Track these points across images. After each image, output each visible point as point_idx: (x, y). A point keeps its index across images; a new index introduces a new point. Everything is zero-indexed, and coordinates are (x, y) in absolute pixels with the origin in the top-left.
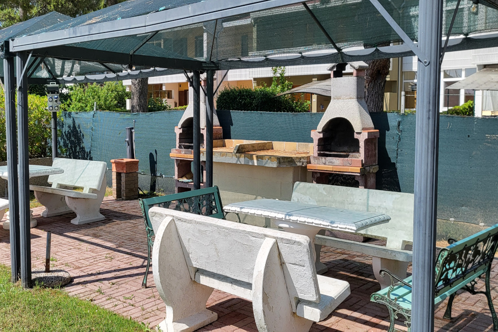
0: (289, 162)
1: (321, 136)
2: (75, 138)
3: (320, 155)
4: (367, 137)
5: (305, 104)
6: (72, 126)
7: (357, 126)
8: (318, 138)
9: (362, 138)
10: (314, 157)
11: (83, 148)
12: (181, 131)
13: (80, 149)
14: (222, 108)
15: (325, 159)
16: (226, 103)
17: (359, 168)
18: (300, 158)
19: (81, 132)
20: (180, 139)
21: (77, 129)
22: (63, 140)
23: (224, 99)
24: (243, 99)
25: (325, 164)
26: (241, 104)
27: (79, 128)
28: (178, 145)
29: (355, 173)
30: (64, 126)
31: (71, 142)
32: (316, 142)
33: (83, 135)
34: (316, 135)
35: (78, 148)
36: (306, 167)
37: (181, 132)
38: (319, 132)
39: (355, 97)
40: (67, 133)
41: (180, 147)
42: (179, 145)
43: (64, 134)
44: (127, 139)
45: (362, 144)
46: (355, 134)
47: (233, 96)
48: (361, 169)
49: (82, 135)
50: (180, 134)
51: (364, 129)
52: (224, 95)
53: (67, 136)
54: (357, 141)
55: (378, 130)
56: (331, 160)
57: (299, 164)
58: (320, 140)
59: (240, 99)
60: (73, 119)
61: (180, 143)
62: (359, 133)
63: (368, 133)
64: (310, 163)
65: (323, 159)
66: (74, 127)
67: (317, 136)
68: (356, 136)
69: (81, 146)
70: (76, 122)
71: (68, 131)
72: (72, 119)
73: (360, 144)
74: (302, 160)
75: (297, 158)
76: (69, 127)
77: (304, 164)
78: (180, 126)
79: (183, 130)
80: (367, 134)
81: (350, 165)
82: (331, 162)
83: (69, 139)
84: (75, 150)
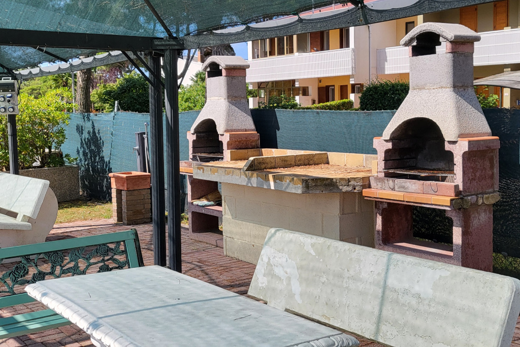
0: (326, 185)
1: (389, 146)
2: (95, 147)
3: (388, 175)
4: (467, 149)
5: (491, 99)
6: (92, 132)
7: (449, 131)
8: (385, 149)
9: (459, 150)
10: (377, 179)
11: (103, 157)
12: (194, 137)
13: (99, 159)
14: (368, 104)
15: (394, 182)
16: (372, 99)
17: (449, 199)
18: (349, 180)
19: (101, 139)
20: (194, 147)
21: (97, 135)
22: (82, 149)
23: (370, 95)
24: (396, 94)
25: (393, 189)
26: (393, 100)
27: (99, 133)
28: (191, 156)
29: (442, 206)
30: (84, 132)
31: (91, 151)
32: (381, 155)
33: (103, 143)
34: (382, 144)
35: (98, 158)
36: (362, 192)
37: (195, 139)
38: (386, 141)
39: (449, 85)
40: (86, 140)
41: (194, 158)
42: (194, 156)
43: (84, 142)
44: (137, 147)
45: (458, 160)
46: (446, 144)
47: (383, 91)
48: (452, 200)
49: (101, 141)
50: (194, 141)
51: (461, 136)
52: (371, 90)
53: (87, 144)
54: (450, 155)
55: (497, 137)
56: (403, 184)
57: (345, 189)
58: (387, 152)
59: (393, 94)
60: (93, 123)
61: (194, 152)
62: (454, 143)
63: (469, 142)
64: (369, 187)
65: (391, 182)
66: (94, 132)
67: (383, 146)
68: (448, 147)
69: (101, 155)
70: (95, 125)
71: (88, 139)
72: (91, 122)
73: (455, 160)
74: (352, 183)
75: (342, 179)
76: (89, 133)
77: (357, 188)
78: (192, 131)
79: (197, 136)
80: (466, 144)
81: (436, 192)
82: (403, 187)
83: (89, 147)
84: (95, 160)
